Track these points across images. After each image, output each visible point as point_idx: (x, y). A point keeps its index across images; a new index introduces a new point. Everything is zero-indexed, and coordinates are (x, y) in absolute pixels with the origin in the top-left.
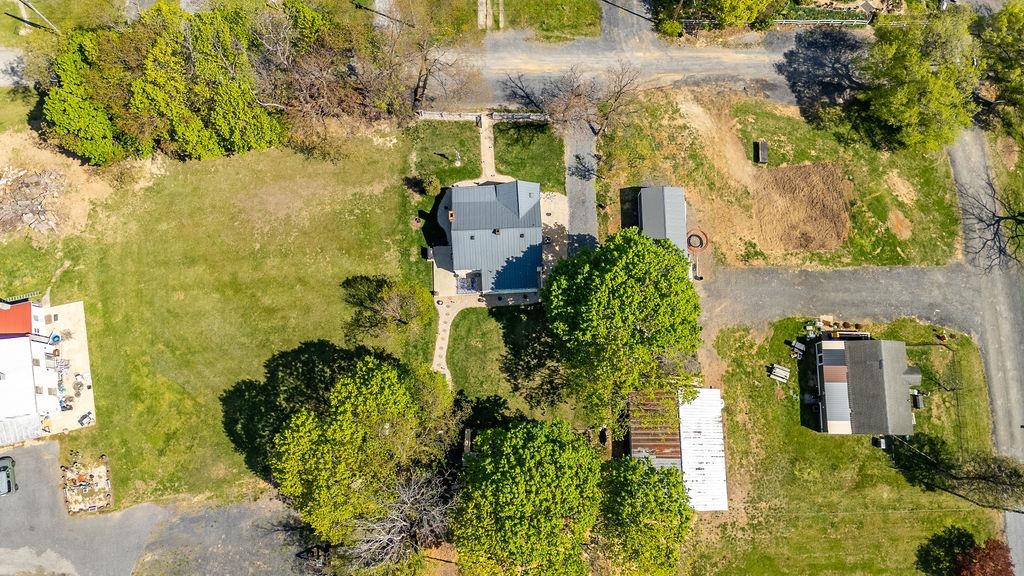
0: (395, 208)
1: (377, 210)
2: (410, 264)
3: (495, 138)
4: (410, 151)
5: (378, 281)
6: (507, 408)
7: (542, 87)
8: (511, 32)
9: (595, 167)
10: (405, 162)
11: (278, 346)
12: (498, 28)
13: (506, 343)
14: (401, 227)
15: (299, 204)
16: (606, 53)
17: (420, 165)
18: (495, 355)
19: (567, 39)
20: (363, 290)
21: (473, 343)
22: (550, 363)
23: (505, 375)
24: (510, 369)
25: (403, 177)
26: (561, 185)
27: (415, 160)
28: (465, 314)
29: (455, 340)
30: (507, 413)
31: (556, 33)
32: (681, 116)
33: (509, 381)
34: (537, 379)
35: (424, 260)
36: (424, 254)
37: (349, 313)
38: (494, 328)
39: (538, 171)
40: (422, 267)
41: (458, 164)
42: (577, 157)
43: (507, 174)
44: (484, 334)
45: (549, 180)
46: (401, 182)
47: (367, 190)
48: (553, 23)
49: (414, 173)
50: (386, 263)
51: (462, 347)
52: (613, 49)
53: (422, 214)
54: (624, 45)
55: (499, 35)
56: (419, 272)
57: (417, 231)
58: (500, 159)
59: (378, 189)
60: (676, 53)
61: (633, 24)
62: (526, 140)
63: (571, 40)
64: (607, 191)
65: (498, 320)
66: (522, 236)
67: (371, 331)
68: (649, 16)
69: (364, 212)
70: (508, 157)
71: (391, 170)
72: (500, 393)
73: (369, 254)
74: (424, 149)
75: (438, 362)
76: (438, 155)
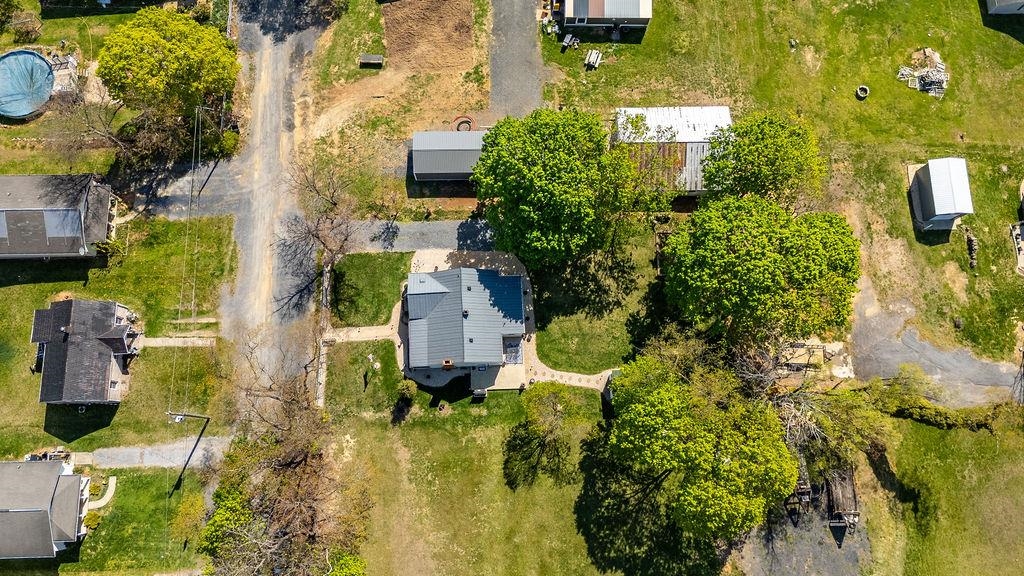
0: (428, 434)
1: (429, 453)
2: (489, 415)
3: (349, 325)
4: (361, 419)
5: (509, 450)
6: (638, 313)
7: (289, 276)
8: (221, 310)
9: (384, 222)
10: (373, 424)
11: (581, 560)
12: (216, 324)
13: (572, 313)
14: (448, 427)
16: (253, 209)
17: (378, 407)
18: (586, 325)
19: (234, 250)
20: (519, 466)
21: (574, 347)
22: (592, 270)
23: (605, 314)
24: (599, 309)
25: (391, 426)
26: (404, 257)
27: (371, 413)
28: (543, 356)
29: (571, 366)
30: (643, 313)
31: (227, 260)
32: (330, 135)
33: (611, 311)
34: (608, 282)
35: (486, 400)
36: (479, 400)
37: (545, 481)
38: (557, 325)
39: (388, 280)
40: (493, 403)
41: (378, 365)
42: (373, 240)
43: (390, 312)
44: (564, 336)
45: (397, 270)
46: (397, 428)
47: (405, 466)
48: (214, 264)
49: (387, 414)
50: (489, 441)
51: (578, 358)
52: (249, 203)
53: (434, 404)
54: (244, 190)
55: (225, 324)
56: (498, 406)
57: (454, 409)
58: (373, 320)
59: (404, 455)
60: (257, 139)
61: (221, 181)
62: (352, 292)
63: (235, 246)
64: (411, 212)
65: (550, 321)
66: (469, 289)
67: (564, 455)
68: (212, 164)
69: (431, 469)
70: (371, 312)
71: (382, 439)
72: (623, 320)
73: (479, 461)
74: (359, 404)
75: (596, 382)
76: (366, 386)
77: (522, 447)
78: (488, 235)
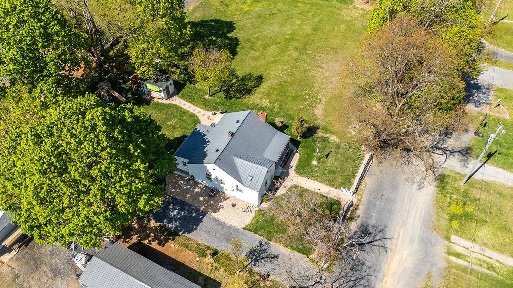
1: (302, 107)
3: (327, 198)
4: (340, 139)
5: (252, 91)
7: (368, 264)
8: (443, 264)
9: (256, 270)
10: (333, 133)
12: (449, 254)
14: (282, 113)
15: (327, 74)
17: (325, 140)
20: (250, 84)
21: (174, 121)
25: (320, 127)
27: (331, 139)
29: (184, 113)
37: (240, 73)
38: (174, 135)
41: (314, 163)
42: (276, 257)
43: (288, 192)
44: (174, 128)
45: (266, 221)
46: (317, 125)
47: (320, 107)
49: (320, 134)
50: (261, 99)
51: (176, 114)
53: (285, 127)
55: (440, 249)
57: (273, 120)
58: (305, 193)
59: (318, 112)
64: (226, 268)
66: (217, 151)
69: (304, 100)
71: (330, 124)
73: (273, 93)
74: (338, 147)
75: (177, 101)
76: (329, 154)
77: (243, 90)
78: (175, 213)
